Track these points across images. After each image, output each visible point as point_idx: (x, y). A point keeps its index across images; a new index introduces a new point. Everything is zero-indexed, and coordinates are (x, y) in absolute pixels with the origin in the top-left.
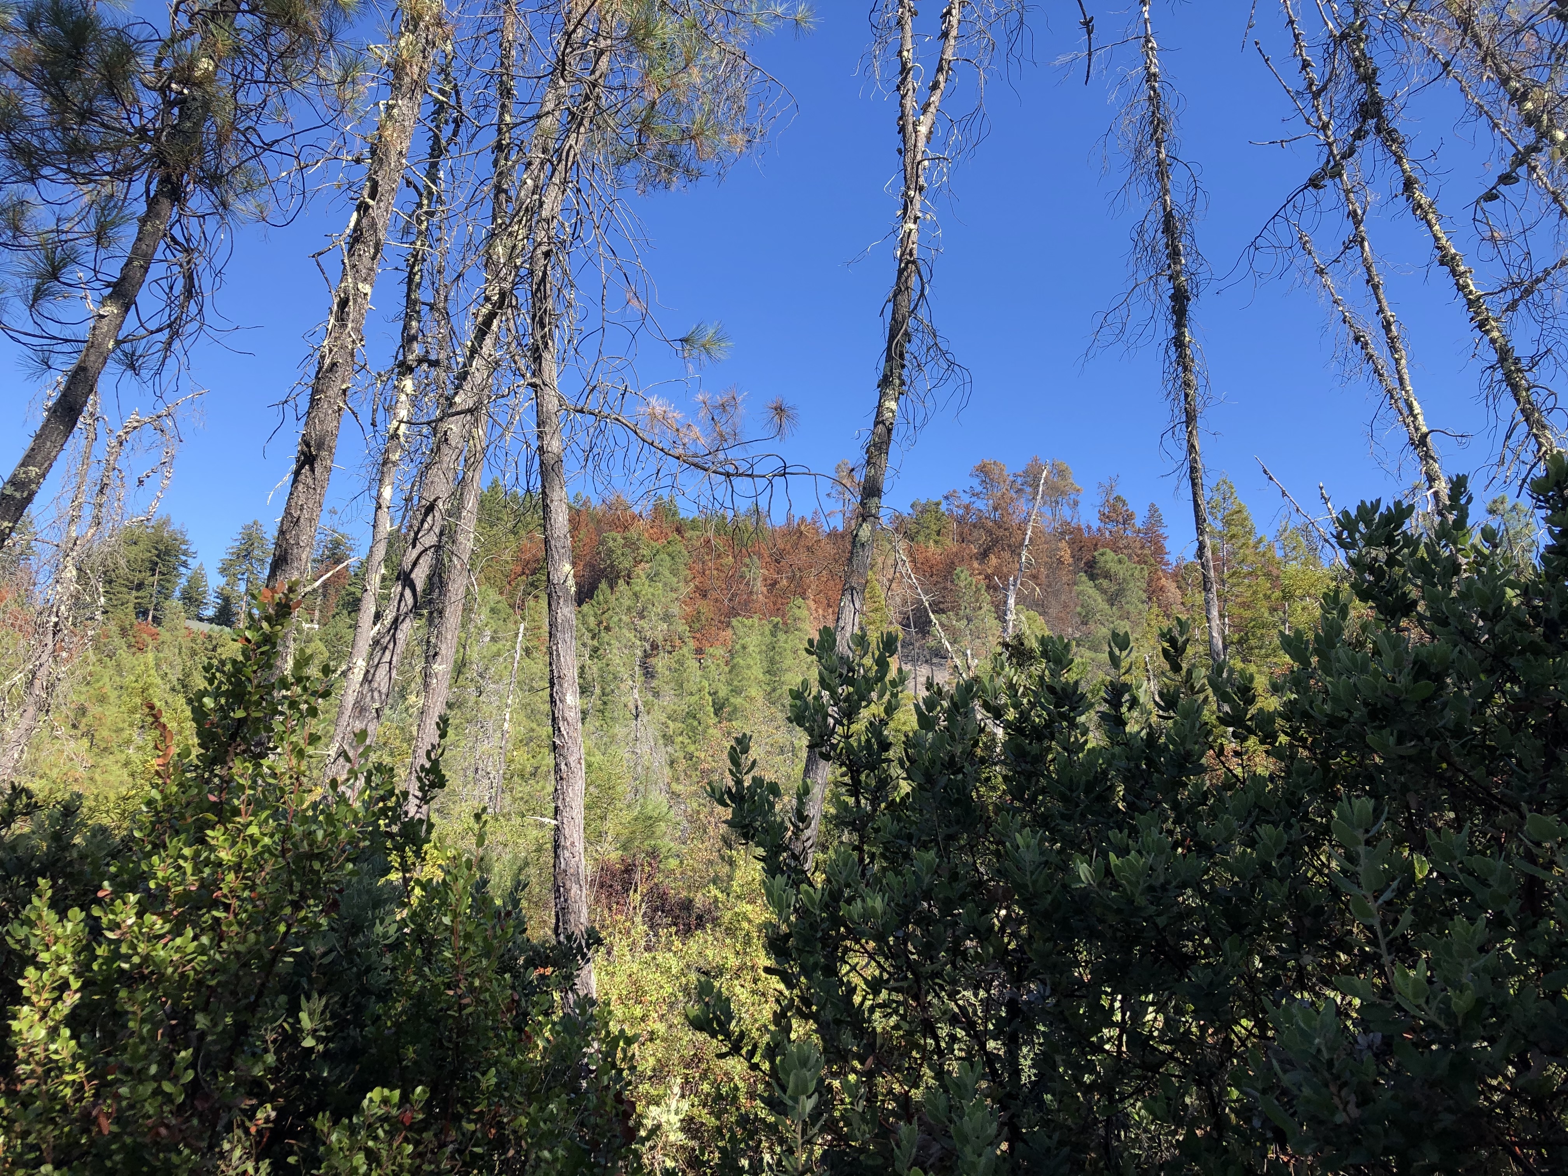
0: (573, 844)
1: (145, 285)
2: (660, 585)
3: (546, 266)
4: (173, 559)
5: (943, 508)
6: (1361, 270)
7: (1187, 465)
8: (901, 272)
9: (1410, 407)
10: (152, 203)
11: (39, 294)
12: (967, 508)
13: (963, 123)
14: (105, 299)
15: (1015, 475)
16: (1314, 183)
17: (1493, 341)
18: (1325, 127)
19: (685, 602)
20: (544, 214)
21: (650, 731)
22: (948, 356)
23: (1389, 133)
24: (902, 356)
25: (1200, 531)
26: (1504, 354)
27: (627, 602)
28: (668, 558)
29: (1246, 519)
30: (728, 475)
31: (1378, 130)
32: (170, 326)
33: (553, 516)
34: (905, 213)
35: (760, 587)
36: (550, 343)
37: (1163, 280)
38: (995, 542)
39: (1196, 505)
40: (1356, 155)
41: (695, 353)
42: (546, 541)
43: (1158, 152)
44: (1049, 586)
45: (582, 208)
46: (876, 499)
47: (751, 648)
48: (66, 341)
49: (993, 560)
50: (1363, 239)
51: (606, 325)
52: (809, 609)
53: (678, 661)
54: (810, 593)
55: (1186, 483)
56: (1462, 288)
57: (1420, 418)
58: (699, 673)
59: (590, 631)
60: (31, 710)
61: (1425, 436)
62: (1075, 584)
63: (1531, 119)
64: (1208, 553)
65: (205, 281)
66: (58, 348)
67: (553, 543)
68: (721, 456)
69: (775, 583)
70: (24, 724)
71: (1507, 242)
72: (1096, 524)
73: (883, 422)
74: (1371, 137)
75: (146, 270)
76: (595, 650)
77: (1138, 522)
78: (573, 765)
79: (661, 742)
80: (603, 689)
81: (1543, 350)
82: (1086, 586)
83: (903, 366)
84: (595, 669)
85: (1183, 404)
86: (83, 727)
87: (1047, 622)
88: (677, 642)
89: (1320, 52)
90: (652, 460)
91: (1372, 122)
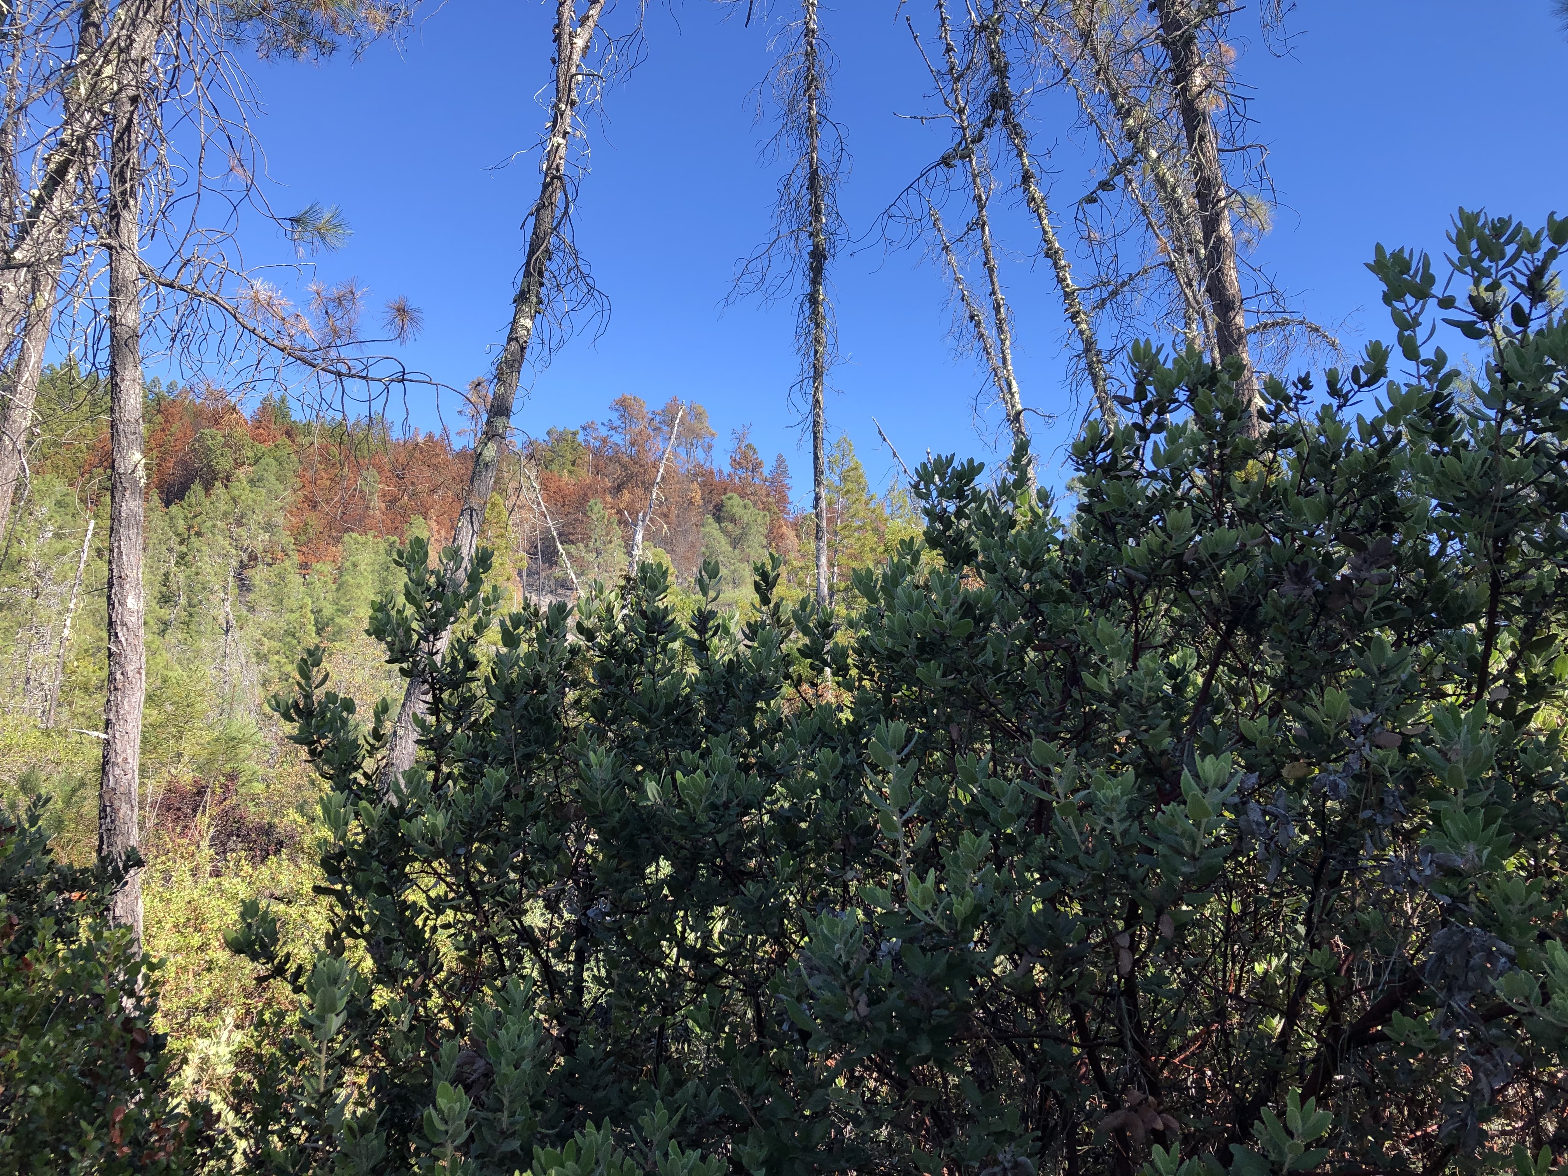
0: (125, 760)
2: (264, 492)
3: (132, 113)
5: (580, 438)
6: (980, 252)
7: (810, 419)
8: (546, 186)
9: (1009, 386)
12: (604, 441)
13: (621, 43)
15: (654, 413)
16: (946, 161)
17: (1081, 332)
18: (961, 111)
19: (291, 512)
20: (134, 54)
21: (241, 647)
22: (588, 280)
23: (1015, 126)
24: (541, 274)
25: (818, 483)
26: (1089, 346)
27: (223, 507)
28: (274, 463)
29: (860, 476)
30: (339, 374)
31: (1006, 122)
33: (124, 396)
34: (554, 126)
35: (377, 503)
36: (132, 202)
37: (804, 236)
38: (630, 477)
39: (816, 458)
40: (984, 142)
41: (308, 236)
42: (113, 425)
43: (810, 108)
44: (679, 525)
45: (182, 53)
46: (504, 418)
47: (362, 567)
49: (626, 496)
50: (984, 224)
51: (202, 191)
52: (430, 530)
53: (278, 575)
54: (432, 513)
55: (809, 436)
56: (1061, 280)
57: (1017, 396)
58: (302, 589)
59: (178, 535)
61: (1018, 414)
62: (703, 525)
63: (1131, 135)
64: (823, 504)
67: (121, 427)
68: (333, 353)
69: (394, 501)
71: (1101, 243)
72: (727, 469)
73: (516, 339)
74: (998, 126)
76: (183, 556)
77: (766, 471)
78: (130, 674)
79: (254, 660)
80: (190, 600)
81: (1120, 345)
82: (712, 528)
83: (542, 284)
84: (181, 578)
85: (812, 359)
87: (673, 560)
88: (280, 555)
89: (961, 36)
90: (253, 350)
91: (1000, 113)
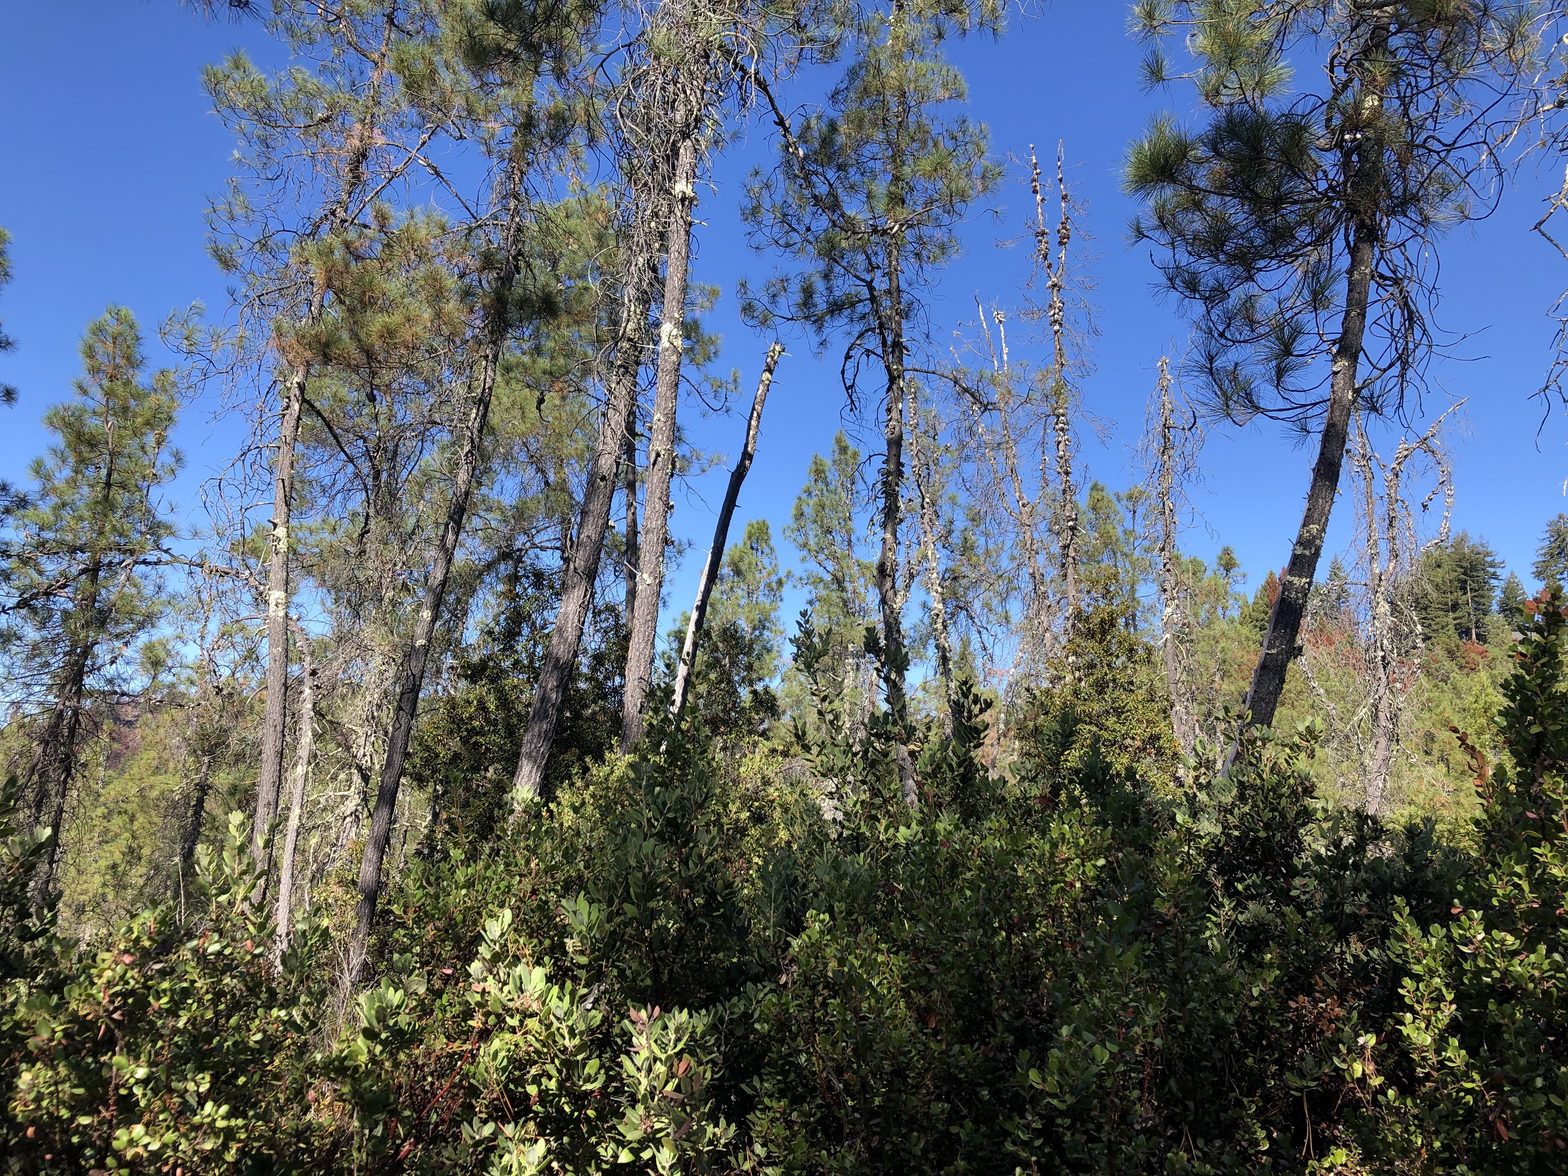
1: (1366, 330)
4: (1481, 573)
10: (1353, 251)
11: (1280, 373)
14: (1335, 356)
32: (1399, 358)
48: (1315, 404)
60: (1383, 742)
65: (1421, 304)
66: (1310, 413)
70: (1380, 754)
75: (1364, 316)
86: (1436, 753)
